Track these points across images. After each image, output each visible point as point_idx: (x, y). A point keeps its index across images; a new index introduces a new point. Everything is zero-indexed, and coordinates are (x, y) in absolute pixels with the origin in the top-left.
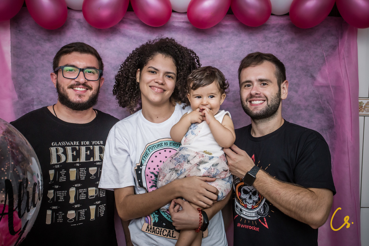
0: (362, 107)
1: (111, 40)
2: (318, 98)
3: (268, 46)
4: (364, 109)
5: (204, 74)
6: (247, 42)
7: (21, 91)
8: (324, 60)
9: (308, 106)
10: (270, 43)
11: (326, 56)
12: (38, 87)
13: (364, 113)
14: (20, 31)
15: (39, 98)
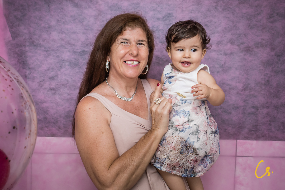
5: (186, 26)
7: (13, 30)
12: (30, 26)
15: (31, 39)
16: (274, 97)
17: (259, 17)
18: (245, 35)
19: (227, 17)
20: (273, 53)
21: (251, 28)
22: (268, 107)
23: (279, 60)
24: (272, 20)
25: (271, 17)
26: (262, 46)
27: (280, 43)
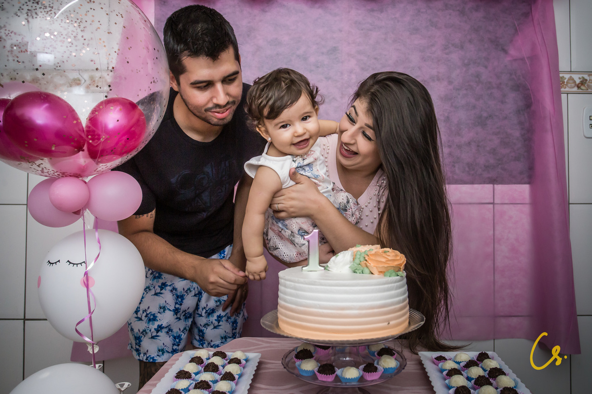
0: (564, 82)
1: (266, 12)
2: (511, 74)
3: (450, 15)
4: (567, 85)
6: (425, 10)
8: (516, 30)
9: (500, 84)
10: (452, 11)
11: (518, 26)
13: (567, 89)
14: (164, 2)
16: (455, 135)
17: (434, 49)
18: (420, 68)
19: (398, 50)
20: (451, 87)
21: (425, 60)
22: (450, 146)
23: (459, 94)
24: (447, 51)
25: (445, 49)
26: (438, 79)
27: (458, 75)
